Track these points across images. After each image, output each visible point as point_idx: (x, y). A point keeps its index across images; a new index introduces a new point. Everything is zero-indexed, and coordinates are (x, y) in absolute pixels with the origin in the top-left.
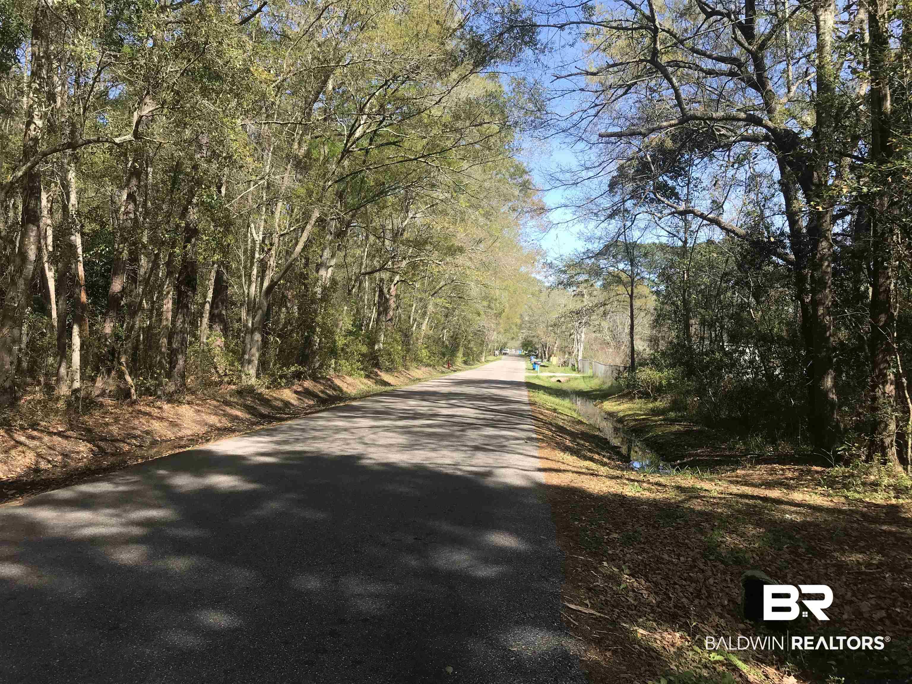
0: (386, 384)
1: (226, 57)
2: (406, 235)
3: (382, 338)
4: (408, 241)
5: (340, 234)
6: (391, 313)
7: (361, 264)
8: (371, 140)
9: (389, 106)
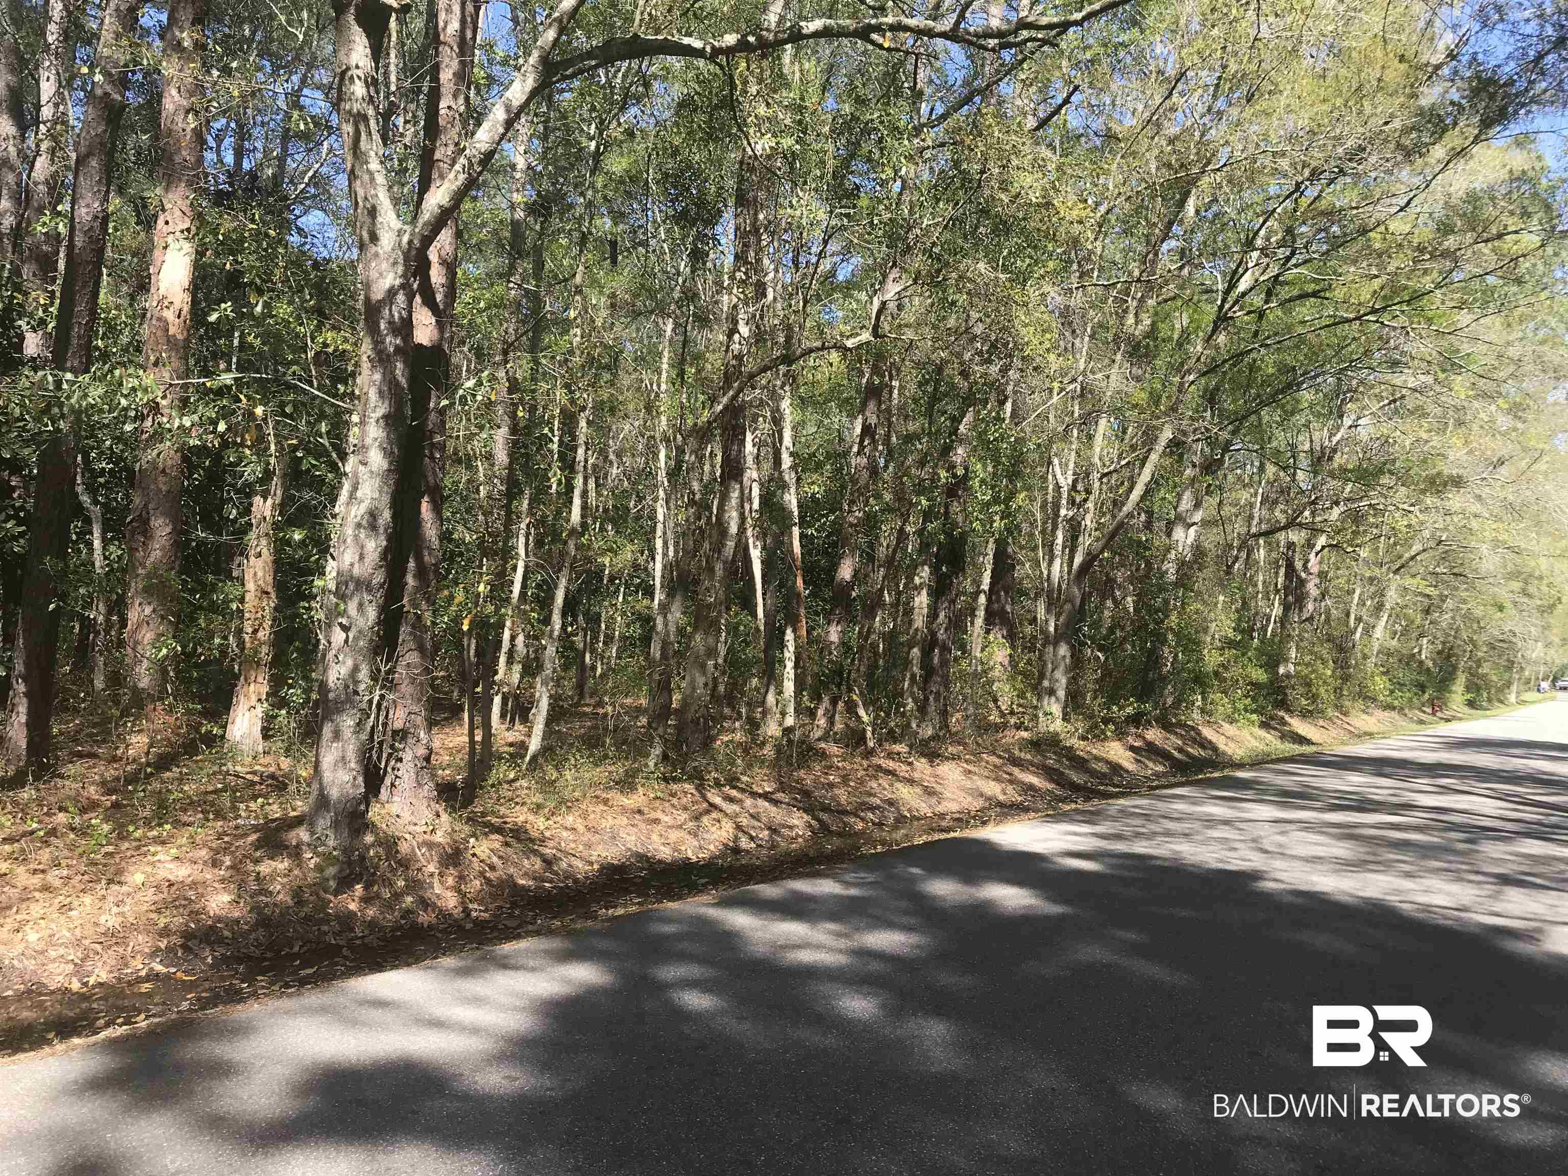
0: (1301, 740)
1: (1014, 190)
2: (1338, 460)
3: (1293, 654)
4: (1344, 470)
5: (1210, 467)
6: (1310, 606)
7: (1251, 517)
8: (1269, 293)
9: (1304, 229)
